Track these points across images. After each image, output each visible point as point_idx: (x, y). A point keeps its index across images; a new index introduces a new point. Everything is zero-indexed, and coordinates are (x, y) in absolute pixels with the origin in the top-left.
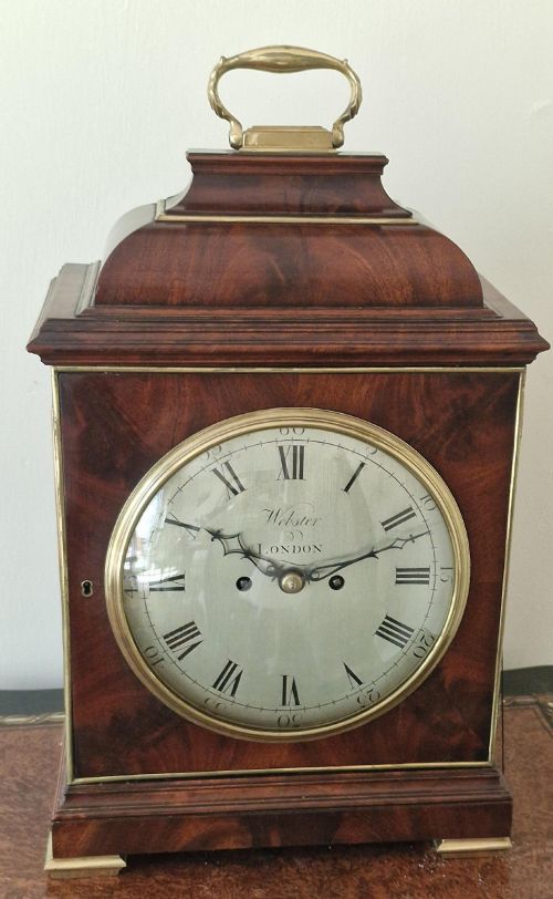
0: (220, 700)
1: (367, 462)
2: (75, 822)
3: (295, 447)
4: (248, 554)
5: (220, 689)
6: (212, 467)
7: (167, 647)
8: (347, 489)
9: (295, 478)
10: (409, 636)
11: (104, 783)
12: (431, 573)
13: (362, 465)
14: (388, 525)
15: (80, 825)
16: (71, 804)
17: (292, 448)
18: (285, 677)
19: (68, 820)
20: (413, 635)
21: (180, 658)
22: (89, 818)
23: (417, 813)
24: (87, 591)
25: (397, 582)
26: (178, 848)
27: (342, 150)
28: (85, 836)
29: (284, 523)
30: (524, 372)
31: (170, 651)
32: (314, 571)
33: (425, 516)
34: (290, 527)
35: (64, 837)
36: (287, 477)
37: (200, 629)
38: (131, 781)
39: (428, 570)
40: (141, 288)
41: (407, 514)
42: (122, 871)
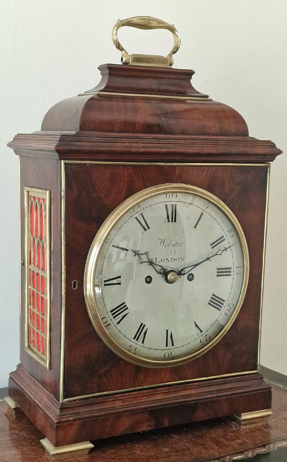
0: (137, 346)
1: (204, 212)
2: (67, 423)
3: (173, 205)
4: (151, 263)
5: (137, 340)
6: (135, 216)
7: (112, 317)
8: (195, 227)
9: (172, 221)
10: (223, 304)
11: (79, 400)
12: (232, 270)
13: (202, 214)
14: (214, 245)
15: (70, 424)
16: (64, 413)
17: (171, 205)
18: (167, 331)
19: (64, 422)
20: (225, 303)
21: (118, 323)
22: (74, 420)
23: (230, 400)
24: (74, 287)
25: (218, 276)
26: (119, 433)
27: (173, 67)
28: (72, 431)
29: (167, 246)
30: (270, 166)
31: (113, 320)
32: (182, 270)
33: (229, 240)
34: (170, 248)
35: (61, 433)
36: (169, 221)
37: (128, 306)
38: (93, 397)
39: (230, 268)
40: (101, 122)
41: (221, 240)
42: (91, 450)
